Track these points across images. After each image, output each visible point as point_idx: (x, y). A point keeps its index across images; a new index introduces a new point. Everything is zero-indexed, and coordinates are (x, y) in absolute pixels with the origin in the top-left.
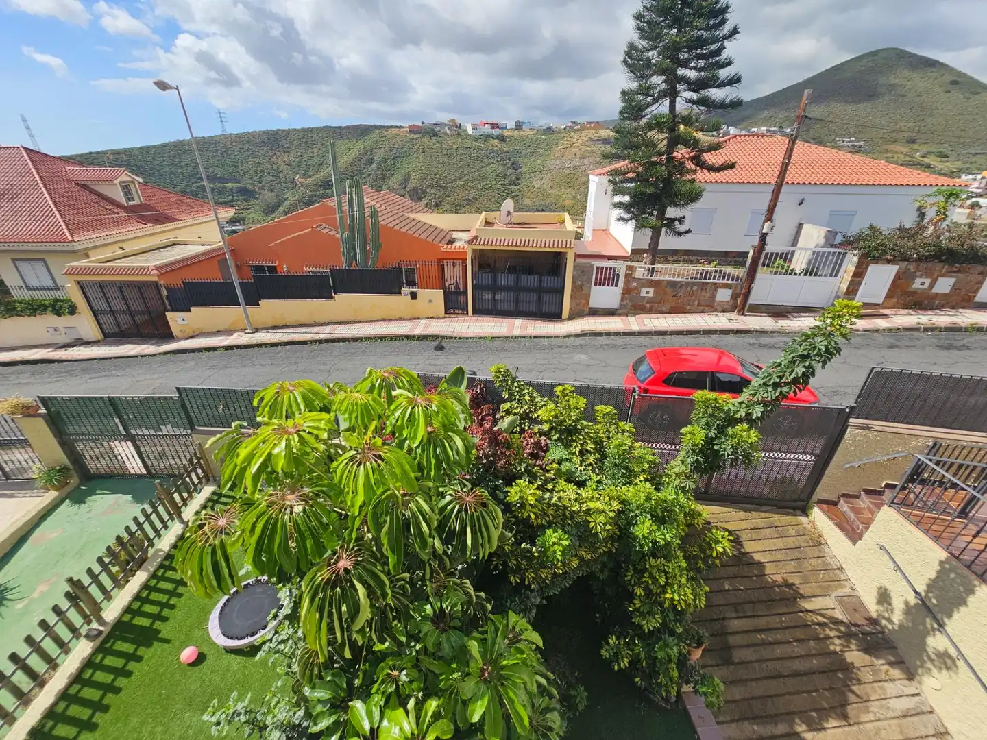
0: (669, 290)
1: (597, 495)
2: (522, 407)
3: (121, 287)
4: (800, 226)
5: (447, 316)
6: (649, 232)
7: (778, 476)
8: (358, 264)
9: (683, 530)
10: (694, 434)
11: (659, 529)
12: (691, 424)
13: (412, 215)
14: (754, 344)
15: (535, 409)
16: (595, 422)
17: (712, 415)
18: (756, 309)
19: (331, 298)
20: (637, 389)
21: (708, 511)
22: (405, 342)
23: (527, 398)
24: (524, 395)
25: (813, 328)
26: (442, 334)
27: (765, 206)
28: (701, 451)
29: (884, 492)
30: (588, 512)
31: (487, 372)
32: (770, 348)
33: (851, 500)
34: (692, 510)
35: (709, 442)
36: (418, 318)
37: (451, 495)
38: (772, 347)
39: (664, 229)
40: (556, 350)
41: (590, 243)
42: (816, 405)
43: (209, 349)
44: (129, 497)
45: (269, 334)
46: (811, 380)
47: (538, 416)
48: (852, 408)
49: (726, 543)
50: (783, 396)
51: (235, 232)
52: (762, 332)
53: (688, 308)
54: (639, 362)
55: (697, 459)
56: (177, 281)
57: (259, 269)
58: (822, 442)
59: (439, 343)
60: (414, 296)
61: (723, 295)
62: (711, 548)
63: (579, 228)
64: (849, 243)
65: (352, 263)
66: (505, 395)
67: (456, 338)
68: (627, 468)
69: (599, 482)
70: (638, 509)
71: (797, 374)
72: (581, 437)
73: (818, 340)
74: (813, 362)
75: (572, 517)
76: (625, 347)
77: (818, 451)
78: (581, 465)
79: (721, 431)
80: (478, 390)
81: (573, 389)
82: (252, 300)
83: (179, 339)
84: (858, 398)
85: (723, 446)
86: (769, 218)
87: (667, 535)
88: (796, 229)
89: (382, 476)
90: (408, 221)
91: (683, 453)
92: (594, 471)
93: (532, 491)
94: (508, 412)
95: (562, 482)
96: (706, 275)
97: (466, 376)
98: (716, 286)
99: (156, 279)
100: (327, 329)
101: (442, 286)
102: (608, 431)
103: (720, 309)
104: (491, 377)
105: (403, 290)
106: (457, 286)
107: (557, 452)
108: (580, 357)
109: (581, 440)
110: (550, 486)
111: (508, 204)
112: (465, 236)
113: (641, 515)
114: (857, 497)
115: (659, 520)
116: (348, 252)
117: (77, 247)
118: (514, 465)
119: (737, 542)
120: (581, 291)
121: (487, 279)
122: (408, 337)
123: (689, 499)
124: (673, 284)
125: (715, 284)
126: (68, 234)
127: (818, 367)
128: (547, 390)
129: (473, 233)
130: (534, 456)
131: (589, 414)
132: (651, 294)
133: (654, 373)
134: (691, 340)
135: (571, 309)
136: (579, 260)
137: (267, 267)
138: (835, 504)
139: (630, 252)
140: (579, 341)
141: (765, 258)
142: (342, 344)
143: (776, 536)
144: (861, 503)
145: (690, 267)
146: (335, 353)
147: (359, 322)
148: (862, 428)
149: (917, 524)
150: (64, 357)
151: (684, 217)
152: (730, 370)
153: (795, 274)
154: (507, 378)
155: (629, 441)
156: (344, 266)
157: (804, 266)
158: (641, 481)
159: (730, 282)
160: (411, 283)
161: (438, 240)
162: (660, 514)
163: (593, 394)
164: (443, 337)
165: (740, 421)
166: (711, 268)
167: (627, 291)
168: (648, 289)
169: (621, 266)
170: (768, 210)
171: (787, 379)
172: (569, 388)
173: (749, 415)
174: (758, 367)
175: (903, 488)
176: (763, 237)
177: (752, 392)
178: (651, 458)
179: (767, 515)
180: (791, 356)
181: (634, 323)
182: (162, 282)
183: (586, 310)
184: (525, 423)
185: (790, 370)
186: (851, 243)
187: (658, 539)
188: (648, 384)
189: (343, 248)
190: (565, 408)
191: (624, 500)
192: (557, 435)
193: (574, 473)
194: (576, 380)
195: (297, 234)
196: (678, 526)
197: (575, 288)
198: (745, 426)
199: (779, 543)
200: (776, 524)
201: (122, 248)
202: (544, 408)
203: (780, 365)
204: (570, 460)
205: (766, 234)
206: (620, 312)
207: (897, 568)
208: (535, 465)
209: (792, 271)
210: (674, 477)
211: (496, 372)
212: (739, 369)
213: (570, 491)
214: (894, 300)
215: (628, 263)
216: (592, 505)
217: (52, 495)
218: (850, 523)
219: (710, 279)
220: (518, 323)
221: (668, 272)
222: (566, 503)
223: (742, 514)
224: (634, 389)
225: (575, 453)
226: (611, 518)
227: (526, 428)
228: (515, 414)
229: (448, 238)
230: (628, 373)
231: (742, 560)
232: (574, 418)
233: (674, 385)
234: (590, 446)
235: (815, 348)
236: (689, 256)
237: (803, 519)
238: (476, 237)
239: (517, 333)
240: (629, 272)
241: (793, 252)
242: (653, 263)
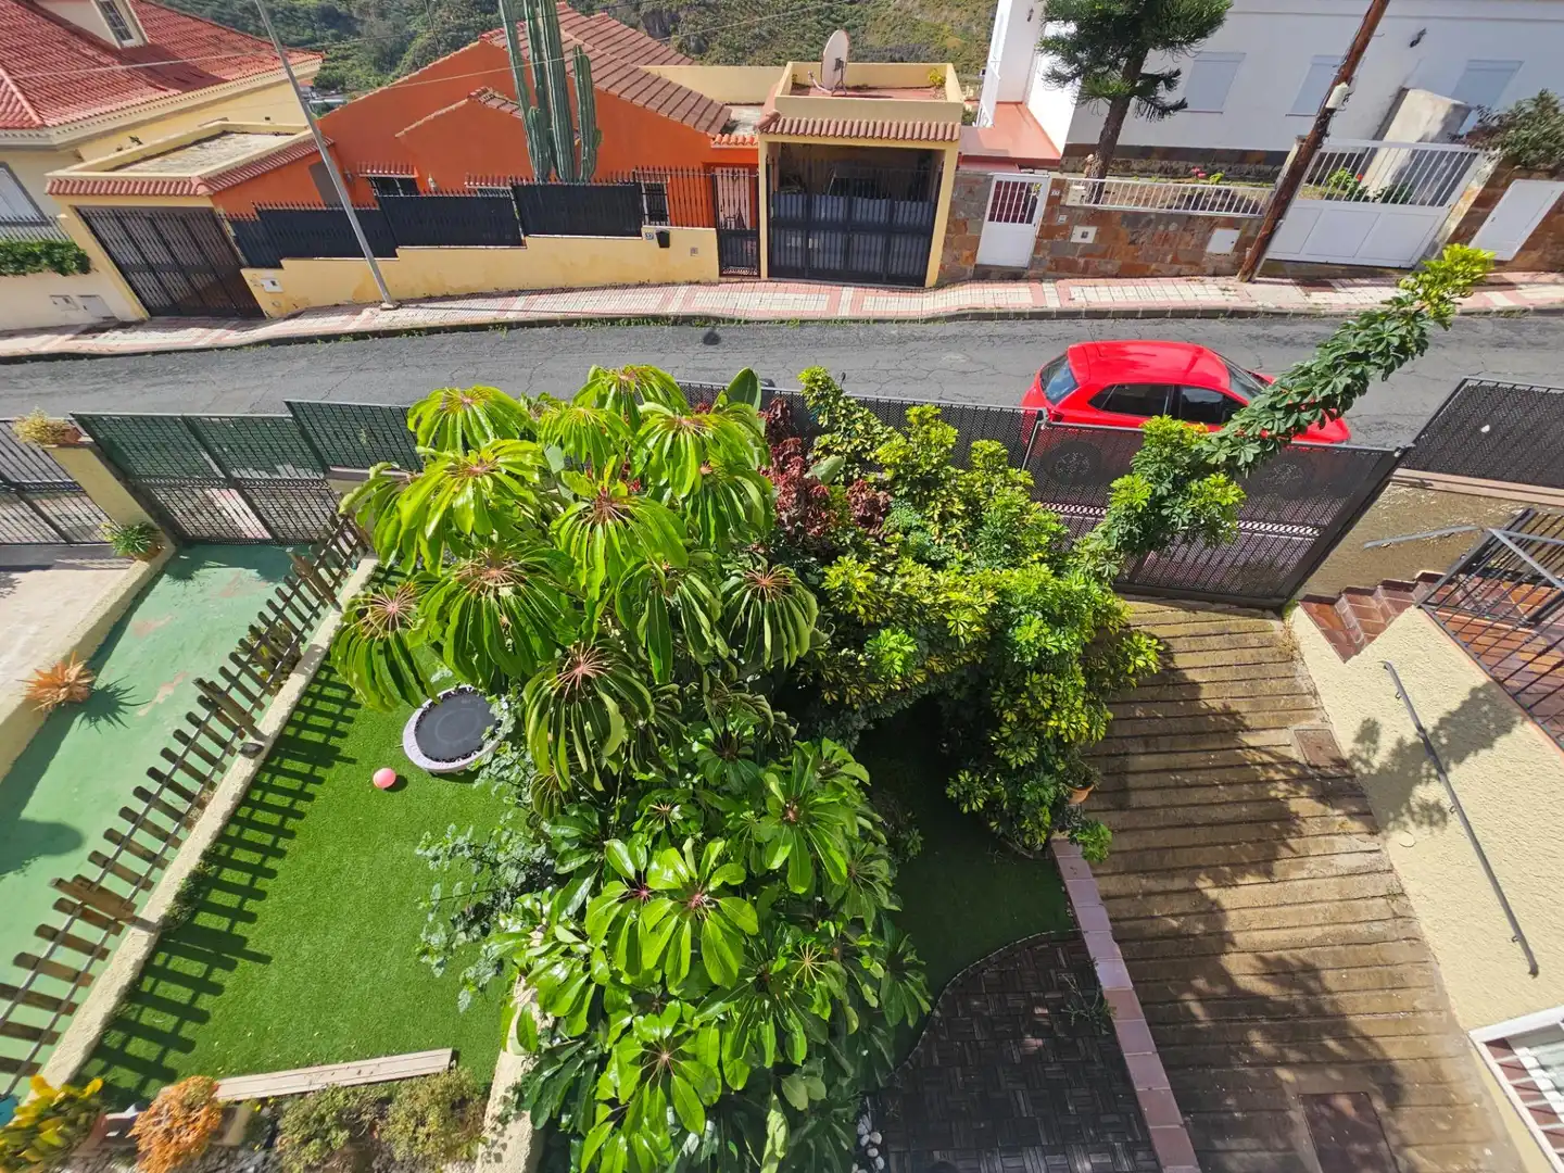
0: (1124, 231)
1: (963, 582)
2: (850, 443)
3: (154, 218)
4: (1402, 93)
5: (724, 279)
6: (1103, 107)
7: (1252, 560)
8: (559, 177)
9: (1089, 635)
10: (1133, 489)
11: (1052, 633)
12: (1130, 473)
13: (654, 69)
14: (1257, 338)
15: (871, 446)
16: (969, 467)
17: (1170, 459)
18: (1278, 270)
19: (520, 243)
20: (1045, 413)
21: (1132, 610)
22: (653, 328)
23: (860, 427)
24: (854, 422)
25: (1390, 302)
26: (717, 313)
27: (1343, 50)
28: (1139, 517)
29: (1415, 586)
30: (947, 606)
31: (793, 382)
32: (1286, 343)
33: (1358, 597)
34: (1106, 607)
35: (1157, 502)
36: (674, 284)
37: (738, 575)
38: (1290, 342)
39: (1134, 101)
40: (912, 345)
41: (989, 133)
42: (1344, 445)
43: (327, 338)
44: (253, 572)
45: (421, 312)
46: (1357, 400)
47: (876, 457)
48: (1406, 451)
49: (1152, 656)
50: (1299, 429)
51: (329, 107)
52: (1279, 315)
53: (1153, 266)
54: (1054, 366)
55: (1131, 531)
56: (246, 207)
57: (385, 184)
58: (1338, 506)
59: (710, 329)
60: (664, 241)
61: (1222, 242)
62: (1127, 661)
63: (968, 100)
64: (1485, 135)
65: (548, 174)
66: (823, 421)
67: (739, 321)
68: (1013, 543)
69: (967, 563)
70: (1024, 603)
71: (1335, 387)
72: (944, 492)
73: (1390, 325)
74: (1368, 368)
75: (921, 614)
76: (1030, 340)
77: (1326, 522)
78: (940, 537)
79: (1179, 485)
80: (779, 412)
81: (938, 411)
82: (385, 248)
83: (273, 320)
84: (1423, 433)
85: (1178, 510)
86: (1346, 76)
87: (1064, 643)
88: (1393, 99)
89: (633, 541)
90: (645, 82)
91: (1109, 520)
92: (959, 547)
93: (863, 574)
94: (827, 451)
95: (909, 562)
96: (1195, 200)
97: (760, 388)
98: (1213, 223)
99: (208, 204)
100: (519, 303)
101: (713, 221)
102: (990, 483)
103: (1211, 271)
104: (799, 390)
105: (646, 229)
106: (739, 220)
107: (903, 515)
108: (953, 358)
109: (943, 496)
110: (889, 568)
111: (838, 43)
112: (753, 116)
113: (1027, 612)
114: (1370, 593)
115: (1054, 621)
116: (540, 146)
117: (57, 139)
118: (835, 534)
119: (1166, 654)
120: (964, 233)
121: (794, 206)
122: (656, 319)
123: (1104, 590)
124: (1133, 219)
125: (1211, 219)
126: (31, 112)
127: (1375, 374)
128: (893, 414)
129: (770, 109)
130: (867, 522)
131: (960, 456)
132: (1090, 240)
133: (1076, 385)
134: (1148, 328)
135: (942, 267)
136: (963, 168)
137: (399, 180)
138: (1331, 602)
139: (1061, 151)
140: (952, 328)
141: (1318, 164)
142: (546, 330)
143: (1226, 646)
144: (1374, 602)
145: (1171, 183)
146: (535, 347)
147: (571, 290)
148: (1413, 485)
149: (1455, 635)
150: (95, 350)
151: (1178, 73)
152: (1209, 383)
153: (1366, 199)
154: (827, 391)
155: (1022, 500)
156: (535, 176)
157: (1387, 183)
158: (1033, 562)
159: (1239, 215)
160: (658, 216)
161: (704, 123)
162: (1057, 610)
163: (971, 422)
164: (718, 320)
165: (1215, 469)
166: (1210, 185)
167: (1047, 232)
168: (1086, 229)
169: (1042, 180)
170: (1348, 58)
171: (1315, 397)
172: (931, 411)
173: (1232, 459)
174: (1257, 377)
175: (1450, 581)
176: (1326, 115)
177: (1247, 421)
178: (1054, 527)
179: (1221, 616)
180: (1334, 355)
181: (1051, 296)
182: (220, 210)
183: (970, 269)
184: (853, 469)
185: (1322, 382)
186: (1491, 132)
187: (1049, 647)
188: (1063, 406)
189: (530, 142)
190: (920, 444)
191: (1004, 590)
192: (906, 489)
193: (928, 548)
194: (941, 398)
195: (444, 111)
196: (1082, 629)
197: (955, 225)
198: (1222, 478)
199: (1228, 657)
200: (1231, 630)
201: (135, 140)
202: (887, 444)
203: (1307, 372)
204: (922, 529)
205: (1332, 111)
206: (1031, 273)
207: (1402, 693)
208: (867, 535)
209: (1361, 192)
210: (1087, 557)
211: (809, 382)
212: (1226, 383)
213: (922, 575)
214: (1534, 255)
215: (1056, 175)
216: (953, 596)
217: (139, 568)
218: (1347, 631)
219: (1203, 208)
220: (848, 293)
221: (1131, 193)
222: (913, 592)
223: (1181, 614)
224: (1040, 412)
225: (932, 517)
226: (983, 616)
227: (856, 477)
228: (838, 453)
229: (721, 122)
230: (1030, 385)
231: (1169, 678)
232: (935, 461)
233: (1106, 409)
234: (958, 507)
235: (1380, 341)
236: (1172, 161)
237: (1276, 624)
238: (775, 118)
239: (845, 312)
240: (1056, 193)
241: (1375, 151)
242: (1102, 175)
